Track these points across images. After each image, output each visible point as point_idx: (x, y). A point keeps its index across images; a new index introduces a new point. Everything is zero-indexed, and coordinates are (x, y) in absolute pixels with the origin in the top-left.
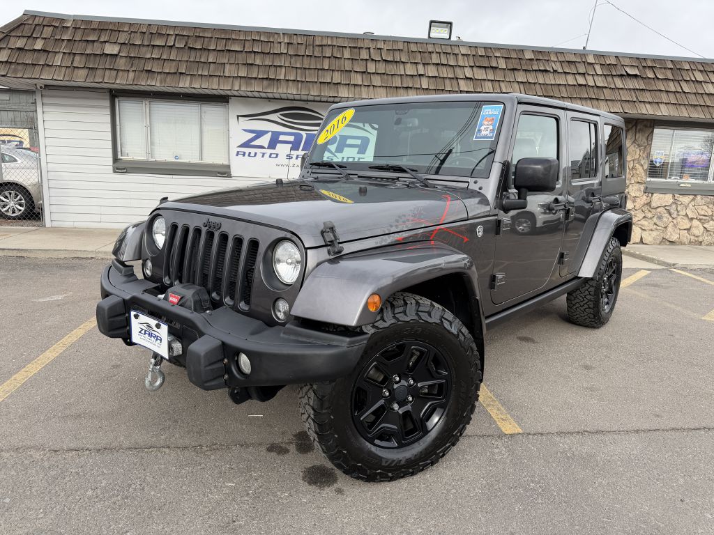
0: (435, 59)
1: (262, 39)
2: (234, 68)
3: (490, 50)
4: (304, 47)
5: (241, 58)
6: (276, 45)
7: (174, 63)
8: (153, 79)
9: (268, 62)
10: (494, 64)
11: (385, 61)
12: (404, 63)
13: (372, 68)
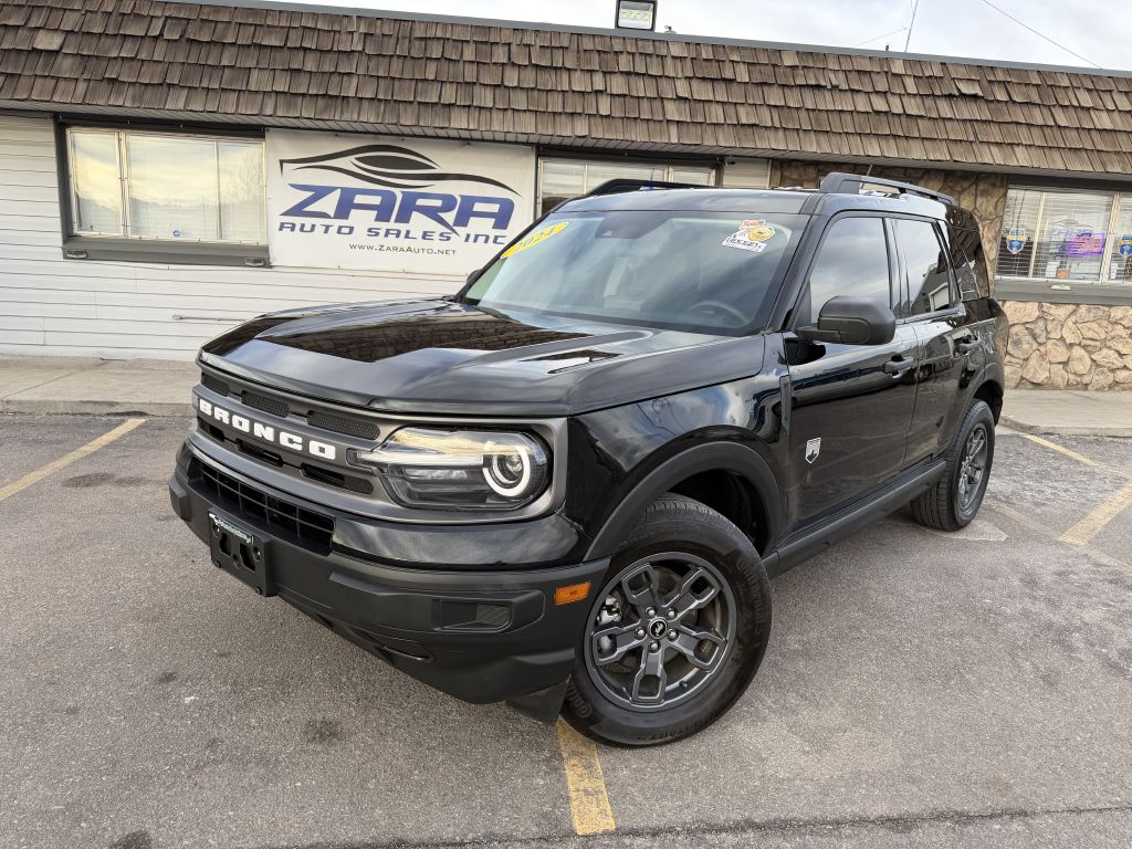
0: (624, 64)
1: (319, 27)
2: (267, 75)
3: (722, 50)
4: (393, 41)
5: (280, 60)
6: (344, 37)
7: (160, 67)
8: (119, 94)
9: (328, 67)
10: (728, 74)
11: (537, 66)
12: (569, 70)
13: (512, 78)
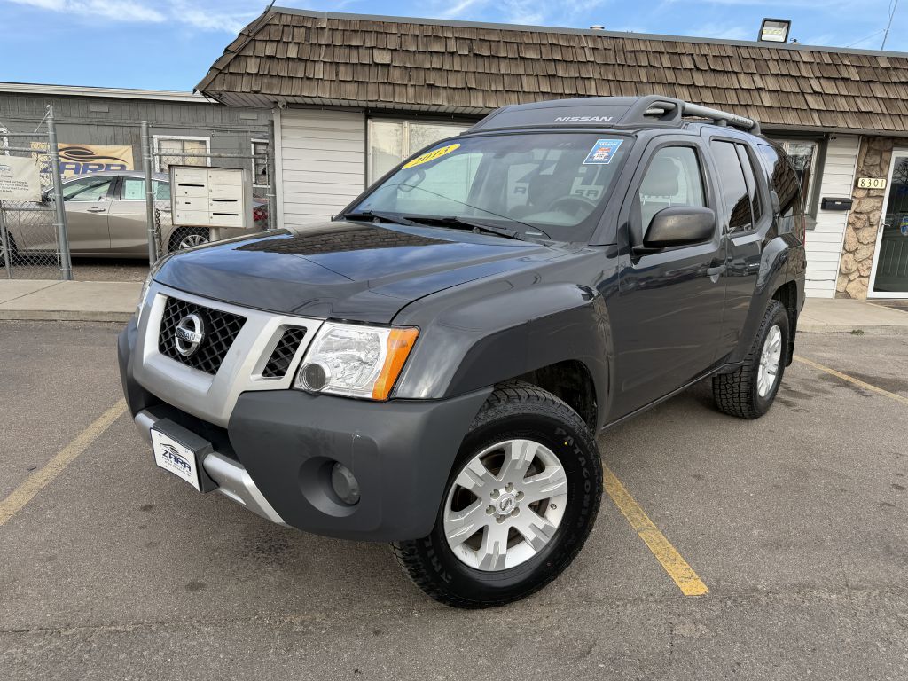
0: (774, 68)
1: (561, 43)
2: (533, 81)
3: (836, 56)
4: (612, 53)
5: (540, 68)
6: (579, 50)
7: (459, 75)
8: (437, 95)
9: (573, 74)
10: (845, 75)
11: (714, 70)
12: (736, 73)
13: (699, 80)
